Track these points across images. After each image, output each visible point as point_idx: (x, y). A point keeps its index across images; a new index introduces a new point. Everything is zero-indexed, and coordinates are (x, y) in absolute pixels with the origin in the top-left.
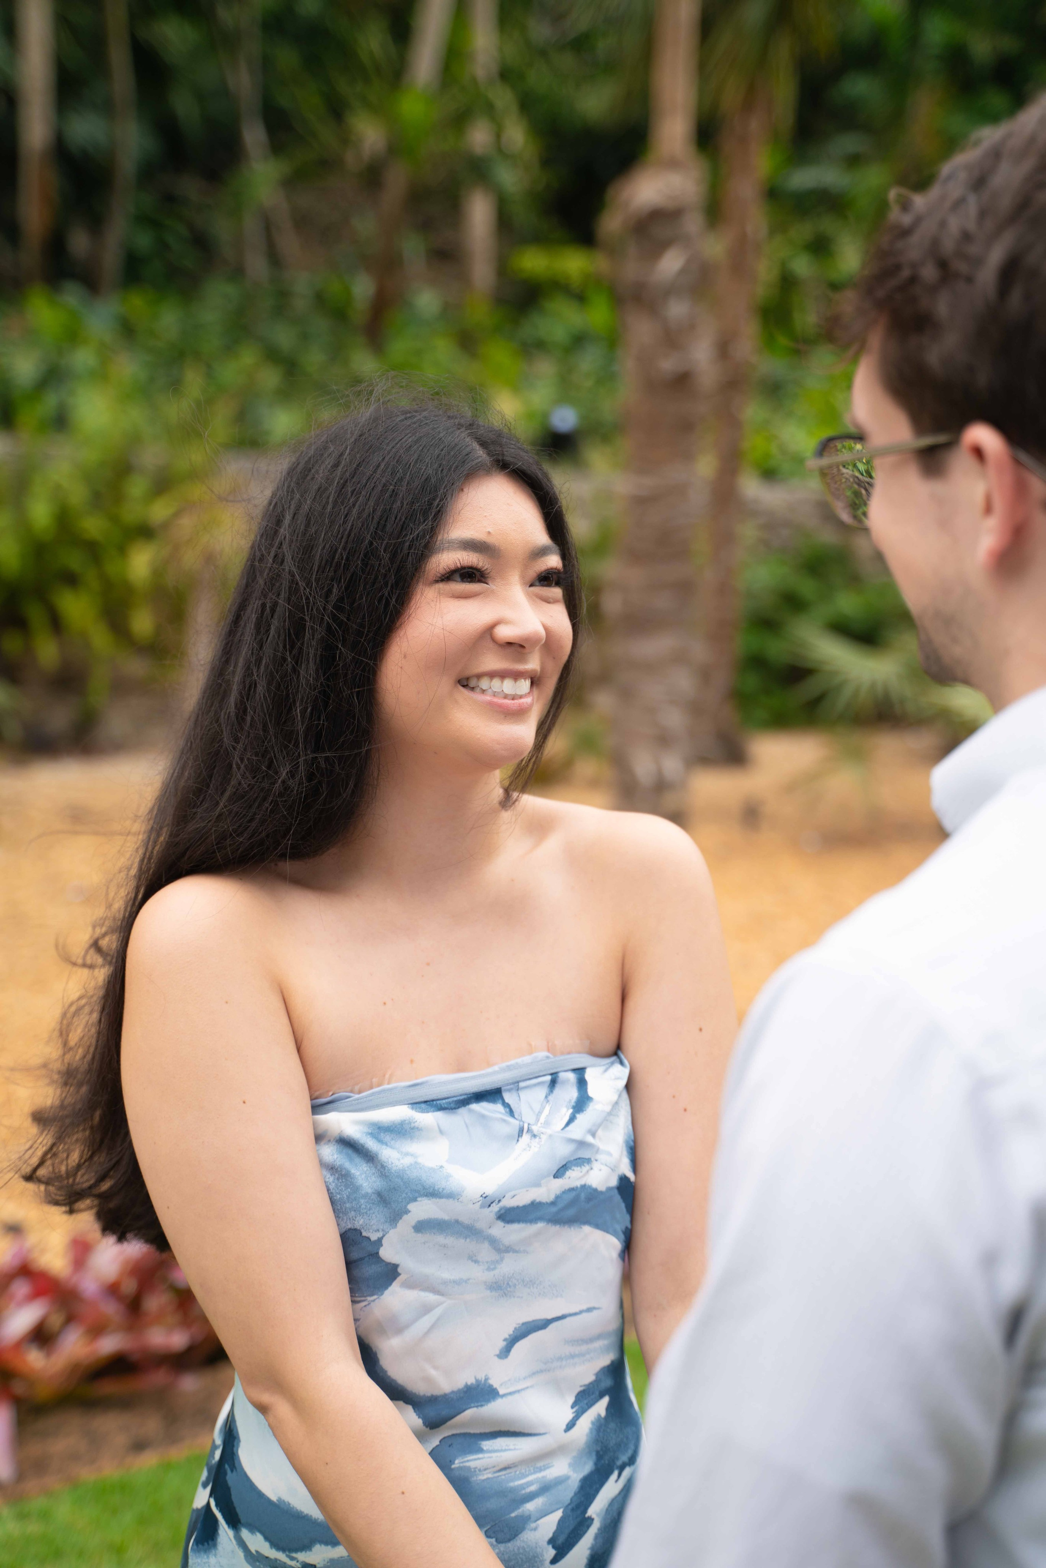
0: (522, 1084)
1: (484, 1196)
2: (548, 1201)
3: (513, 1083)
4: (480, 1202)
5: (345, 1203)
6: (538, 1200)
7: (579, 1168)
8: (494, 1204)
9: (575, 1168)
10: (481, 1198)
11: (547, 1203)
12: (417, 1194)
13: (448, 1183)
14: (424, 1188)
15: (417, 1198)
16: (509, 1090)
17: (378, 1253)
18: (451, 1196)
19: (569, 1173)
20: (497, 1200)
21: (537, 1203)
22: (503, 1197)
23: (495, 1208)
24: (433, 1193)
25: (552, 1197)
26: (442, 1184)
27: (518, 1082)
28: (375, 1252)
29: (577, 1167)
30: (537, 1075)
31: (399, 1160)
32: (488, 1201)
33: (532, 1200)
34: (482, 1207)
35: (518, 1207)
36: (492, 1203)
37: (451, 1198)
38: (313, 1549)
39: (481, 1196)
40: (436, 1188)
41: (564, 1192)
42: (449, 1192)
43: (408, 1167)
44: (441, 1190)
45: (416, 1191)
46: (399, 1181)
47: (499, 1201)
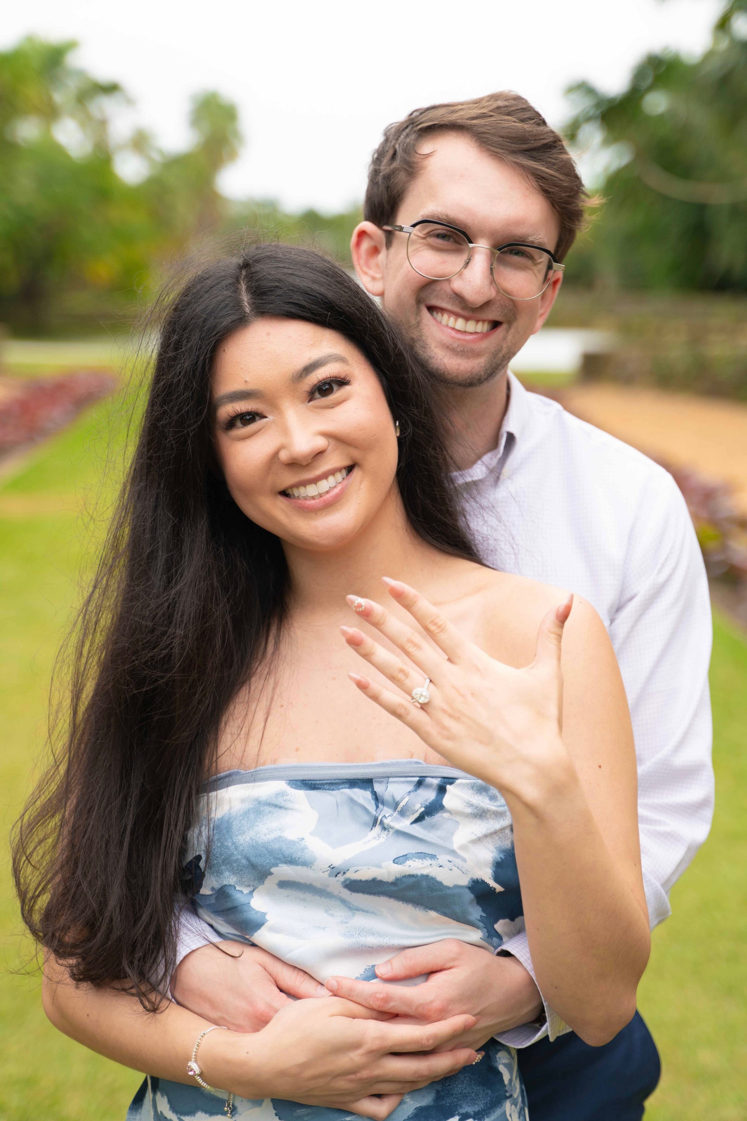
0: (391, 779)
1: (332, 867)
2: (389, 881)
3: (386, 777)
4: (329, 871)
5: (221, 866)
6: (379, 879)
7: (420, 860)
8: (340, 875)
9: (417, 860)
10: (329, 868)
11: (388, 883)
12: (278, 861)
13: (303, 854)
14: (284, 857)
15: (278, 864)
16: (380, 782)
17: (249, 903)
18: (305, 864)
19: (409, 863)
20: (342, 873)
21: (378, 881)
22: (348, 870)
23: (341, 878)
24: (291, 861)
25: (391, 879)
26: (297, 855)
27: (389, 777)
28: (247, 902)
29: (419, 859)
30: (407, 775)
31: (266, 835)
32: (335, 872)
33: (373, 877)
34: (330, 875)
35: (361, 881)
36: (338, 874)
37: (305, 865)
38: (196, 1115)
39: (329, 867)
40: (294, 856)
41: (405, 876)
42: (303, 860)
43: (272, 840)
44: (297, 859)
45: (277, 859)
46: (264, 850)
47: (344, 873)
